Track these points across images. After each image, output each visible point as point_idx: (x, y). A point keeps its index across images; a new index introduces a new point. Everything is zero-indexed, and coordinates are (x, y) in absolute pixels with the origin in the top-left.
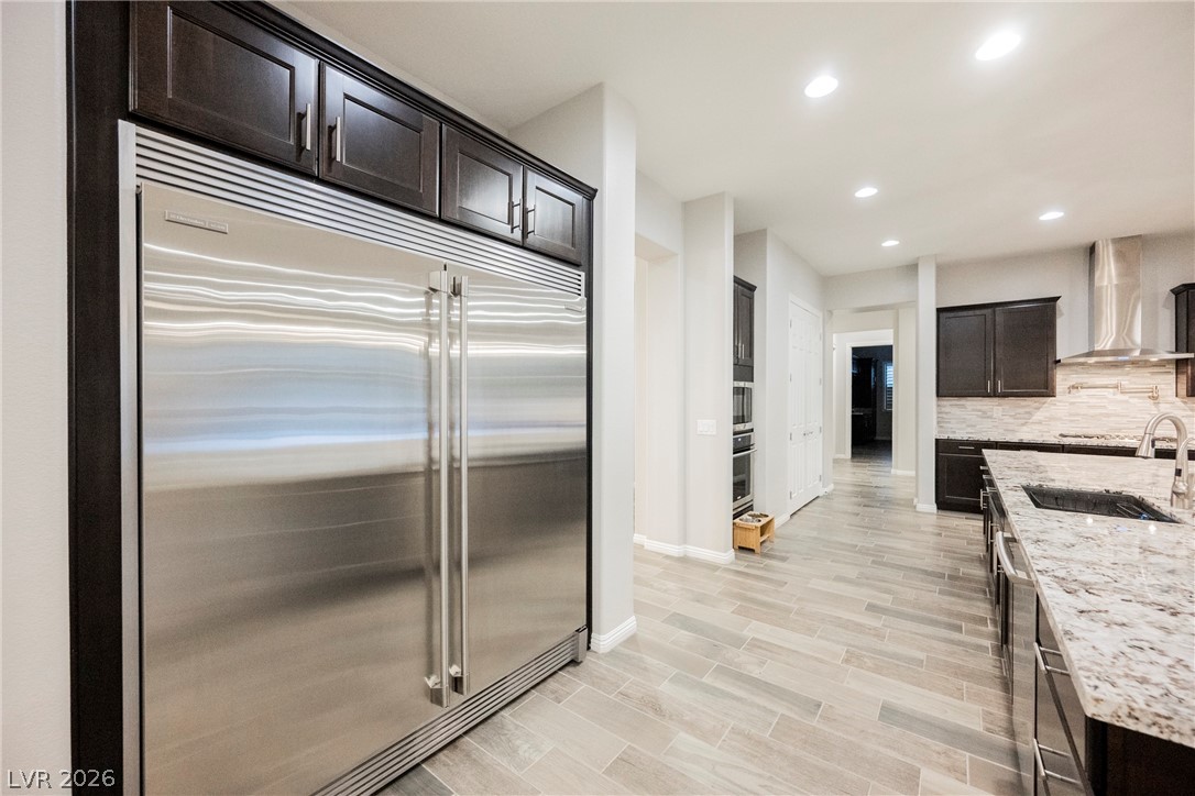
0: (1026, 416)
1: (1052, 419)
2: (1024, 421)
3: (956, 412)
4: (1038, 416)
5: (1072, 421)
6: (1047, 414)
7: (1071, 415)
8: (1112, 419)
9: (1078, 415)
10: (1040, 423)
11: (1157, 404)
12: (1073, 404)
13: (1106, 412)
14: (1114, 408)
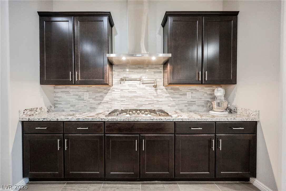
0: (101, 98)
1: (113, 100)
2: (99, 102)
3: (65, 96)
4: (107, 98)
5: (122, 101)
6: (111, 97)
7: (121, 97)
8: (139, 99)
9: (124, 97)
10: (107, 102)
11: (156, 90)
12: (122, 90)
13: (136, 95)
14: (139, 93)
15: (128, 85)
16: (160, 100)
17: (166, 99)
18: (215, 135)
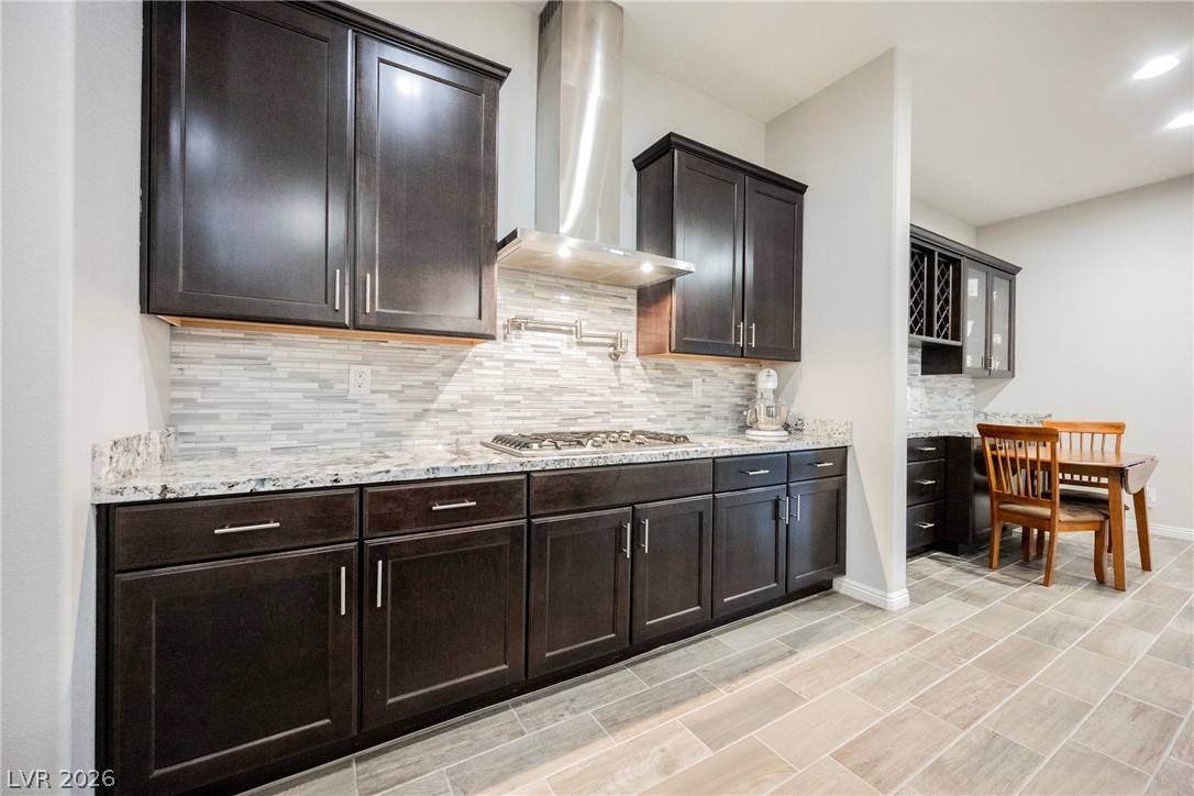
0: (425, 393)
1: (475, 399)
2: (419, 407)
4: (451, 393)
5: (509, 404)
6: (467, 389)
7: (508, 390)
8: (567, 397)
10: (452, 410)
11: (617, 367)
12: (510, 363)
13: (558, 383)
14: (568, 376)
15: (532, 346)
16: (627, 400)
17: (643, 399)
18: (788, 486)
